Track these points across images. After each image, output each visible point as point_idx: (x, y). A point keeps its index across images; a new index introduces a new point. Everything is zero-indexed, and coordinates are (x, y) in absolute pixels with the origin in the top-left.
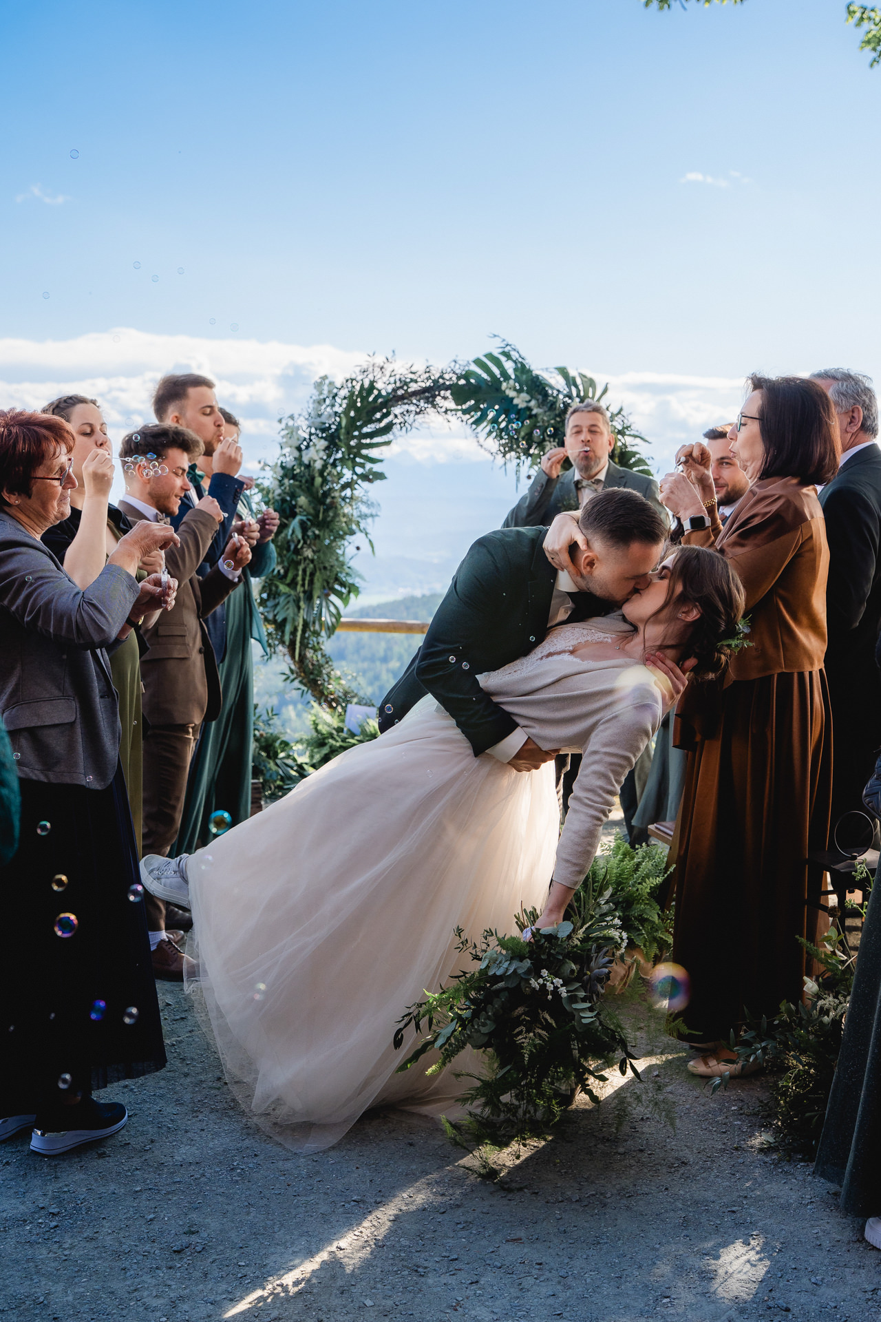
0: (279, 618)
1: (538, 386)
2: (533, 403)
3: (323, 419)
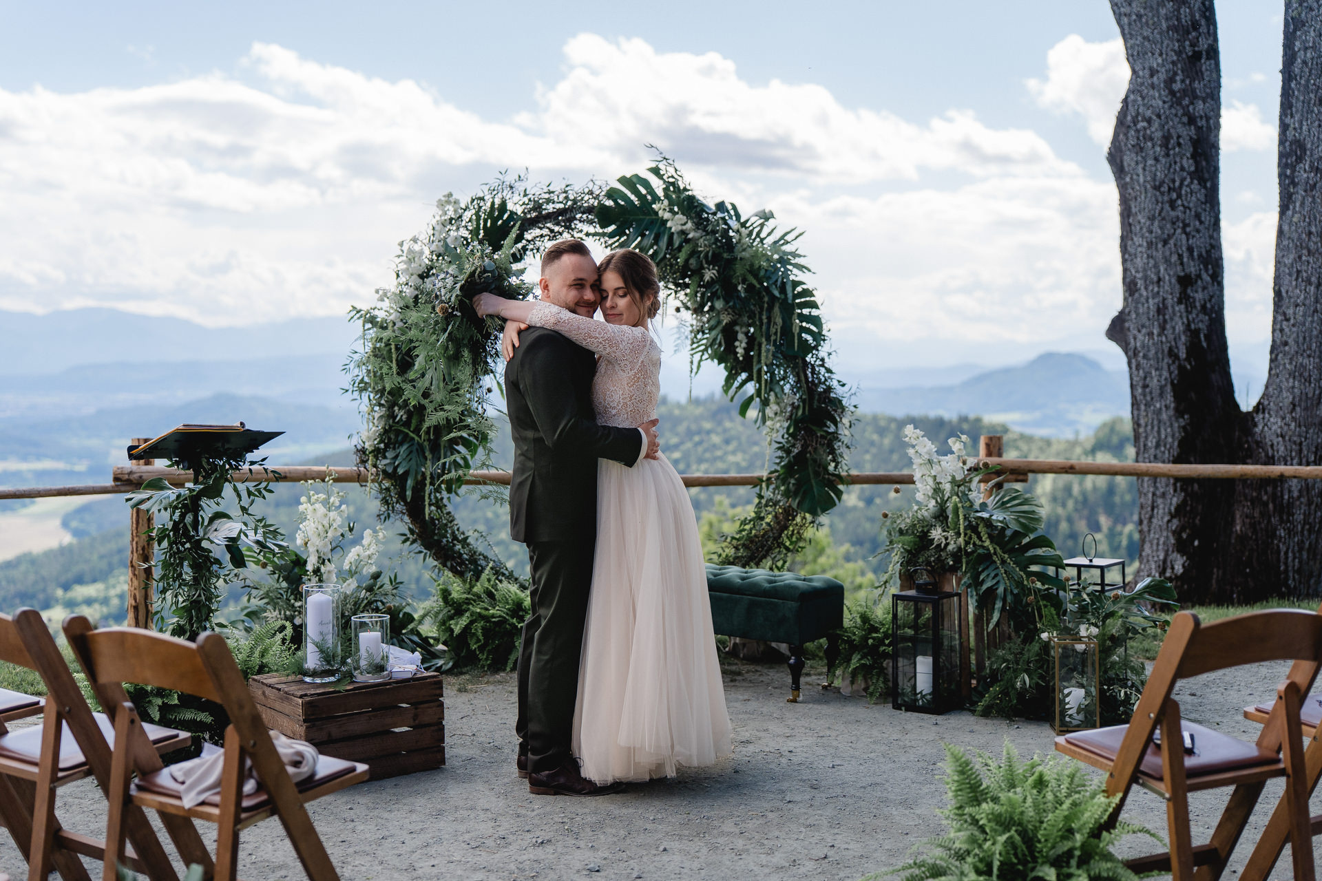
0: (400, 471)
1: (696, 207)
2: (689, 225)
3: (449, 243)
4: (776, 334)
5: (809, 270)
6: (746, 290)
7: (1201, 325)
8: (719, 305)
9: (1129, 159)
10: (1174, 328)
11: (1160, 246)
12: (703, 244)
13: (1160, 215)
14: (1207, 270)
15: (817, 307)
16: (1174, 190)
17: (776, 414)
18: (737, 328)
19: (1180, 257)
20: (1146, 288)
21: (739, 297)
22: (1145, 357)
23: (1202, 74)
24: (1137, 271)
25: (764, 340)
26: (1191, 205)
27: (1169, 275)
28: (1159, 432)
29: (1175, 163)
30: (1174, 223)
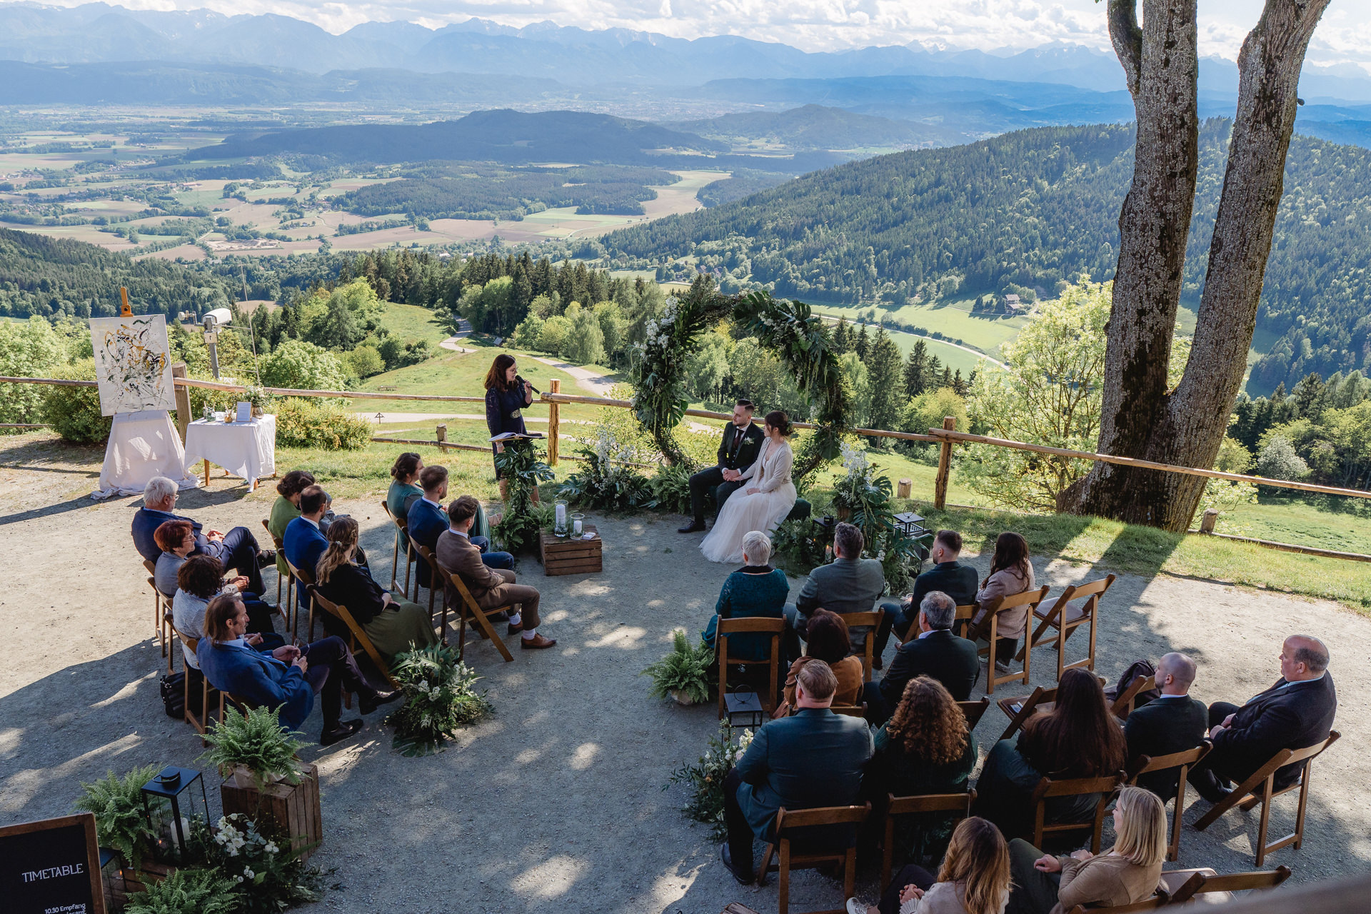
7: (1148, 339)
10: (1130, 339)
11: (1130, 290)
13: (1134, 271)
19: (1141, 298)
20: (1118, 313)
23: (1175, 186)
26: (1154, 267)
27: (1133, 307)
28: (1112, 397)
29: (1148, 241)
30: (1140, 277)
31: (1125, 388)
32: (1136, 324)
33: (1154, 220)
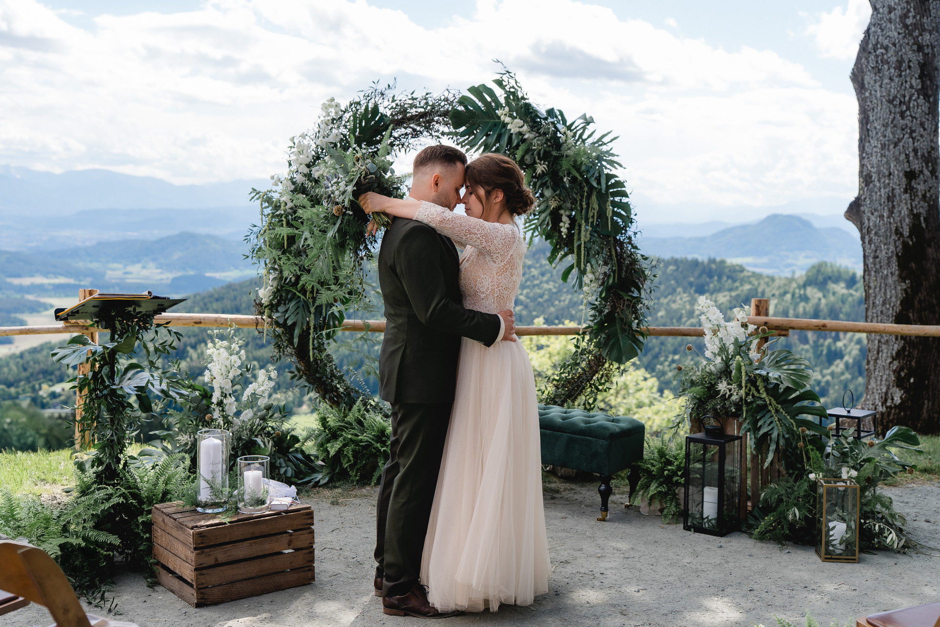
0: (289, 322)
1: (531, 113)
2: (525, 128)
3: (331, 139)
4: (593, 217)
5: (621, 166)
6: (570, 182)
7: (921, 210)
8: (548, 193)
9: (869, 78)
10: (900, 212)
11: (891, 147)
12: (537, 144)
13: (892, 122)
14: (927, 167)
15: (627, 196)
16: (904, 103)
17: (591, 281)
18: (562, 212)
19: (907, 156)
20: (879, 181)
21: (564, 187)
22: (876, 234)
23: (930, 12)
24: (872, 167)
25: (583, 222)
26: (917, 116)
27: (898, 170)
28: (885, 294)
29: (906, 82)
30: (903, 130)
31: (902, 278)
32: (906, 191)
33: (911, 55)
